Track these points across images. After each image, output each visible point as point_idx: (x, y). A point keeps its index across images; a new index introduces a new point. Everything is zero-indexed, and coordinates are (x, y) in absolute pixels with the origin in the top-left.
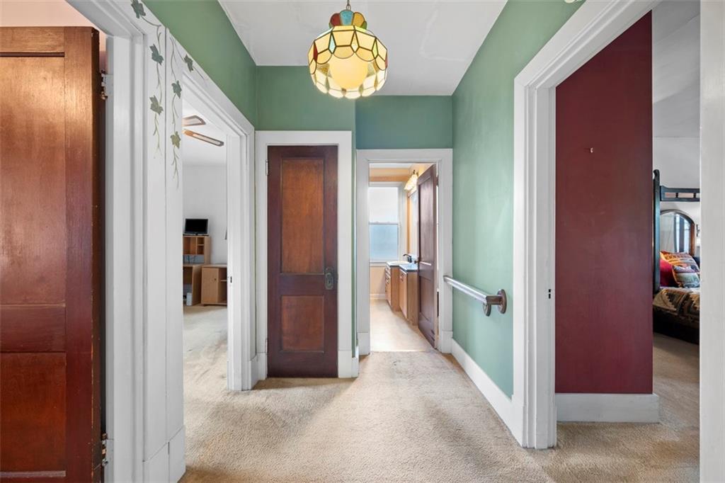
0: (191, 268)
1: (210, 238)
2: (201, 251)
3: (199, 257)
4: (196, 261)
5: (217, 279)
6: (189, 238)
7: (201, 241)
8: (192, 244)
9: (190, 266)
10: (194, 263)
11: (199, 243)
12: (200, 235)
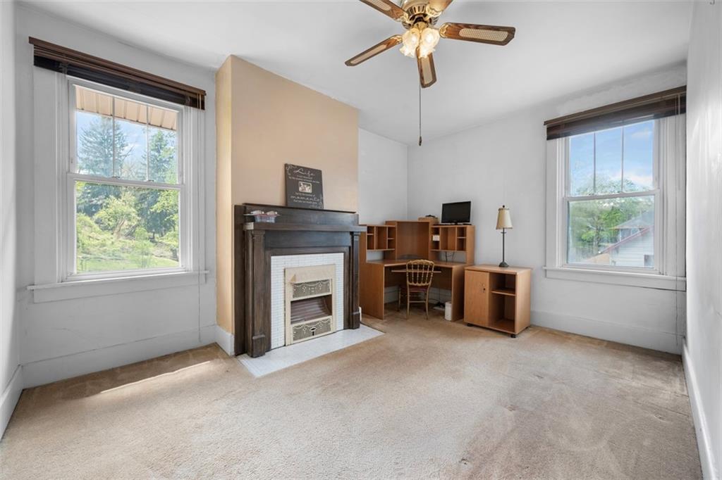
0: (451, 269)
1: (474, 228)
2: (462, 246)
3: (459, 255)
4: (455, 259)
5: (487, 289)
6: (447, 228)
7: (462, 232)
8: (449, 238)
9: (448, 266)
10: (453, 262)
11: (459, 236)
12: (461, 225)
